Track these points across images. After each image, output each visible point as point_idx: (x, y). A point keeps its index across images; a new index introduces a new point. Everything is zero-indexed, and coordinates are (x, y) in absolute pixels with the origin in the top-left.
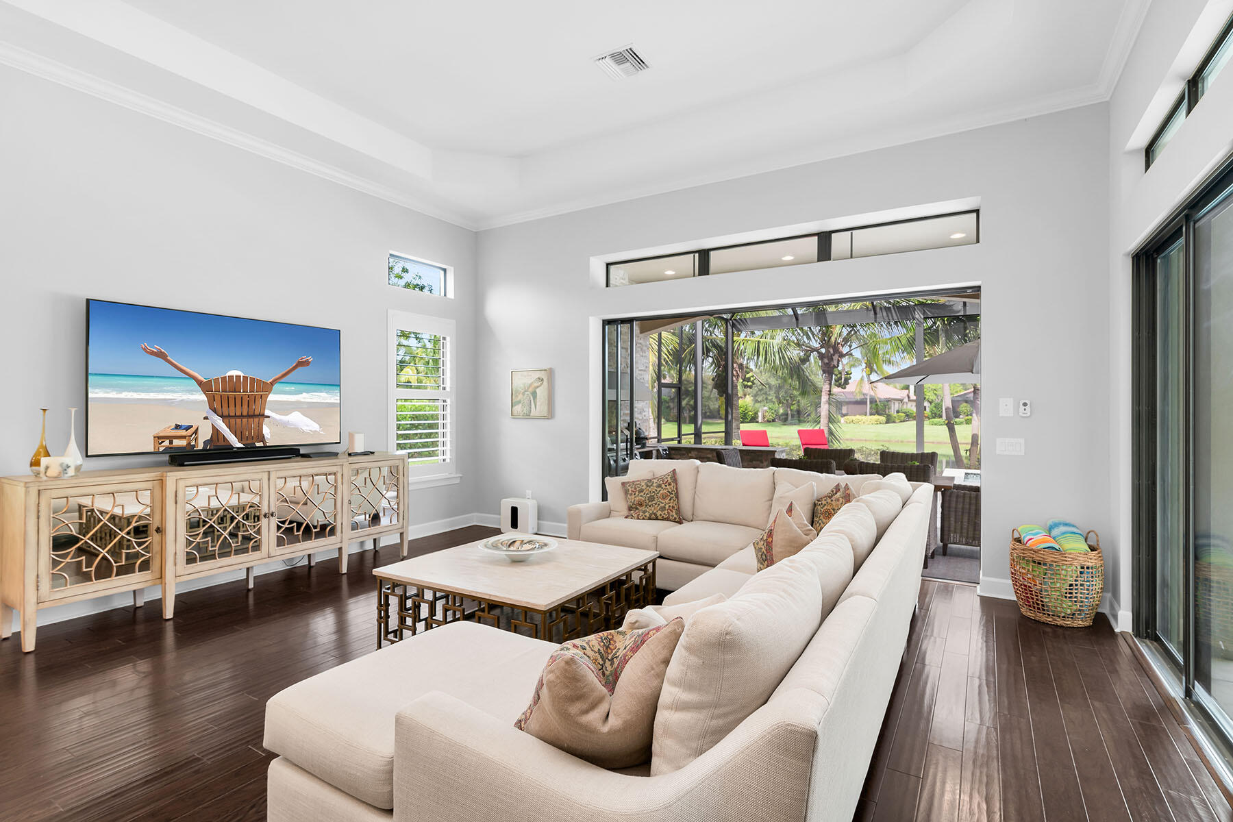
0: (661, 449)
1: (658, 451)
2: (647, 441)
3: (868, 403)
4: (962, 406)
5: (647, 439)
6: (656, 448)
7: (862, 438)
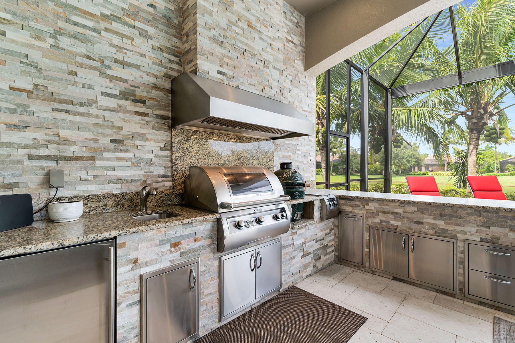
0: (326, 198)
1: (322, 201)
2: (305, 189)
3: (446, 165)
4: (507, 166)
5: (304, 185)
6: (319, 198)
7: (444, 183)
